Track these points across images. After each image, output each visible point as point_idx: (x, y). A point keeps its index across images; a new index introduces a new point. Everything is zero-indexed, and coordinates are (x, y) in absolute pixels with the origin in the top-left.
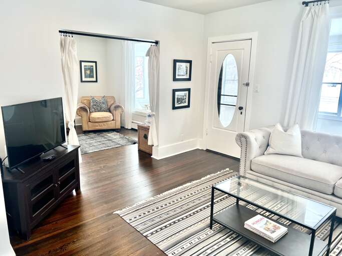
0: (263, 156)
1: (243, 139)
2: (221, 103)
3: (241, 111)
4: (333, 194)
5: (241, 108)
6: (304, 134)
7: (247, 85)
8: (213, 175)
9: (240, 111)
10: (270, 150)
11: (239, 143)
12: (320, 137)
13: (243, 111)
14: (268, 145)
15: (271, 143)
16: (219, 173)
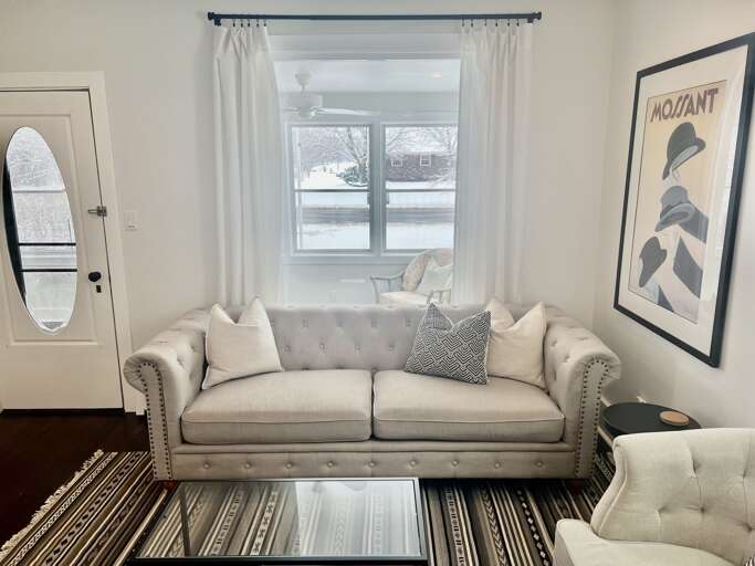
0: (201, 395)
1: (148, 370)
2: (24, 268)
3: (97, 283)
4: (373, 437)
5: (95, 277)
6: (274, 317)
7: (102, 212)
8: (63, 490)
9: (94, 284)
10: (214, 375)
11: (139, 382)
12: (307, 317)
13: (103, 282)
14: (206, 364)
15: (213, 358)
16: (78, 475)
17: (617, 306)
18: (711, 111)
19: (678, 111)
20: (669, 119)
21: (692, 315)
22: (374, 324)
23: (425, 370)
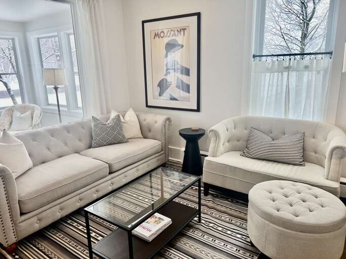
17: (147, 106)
18: (184, 35)
19: (168, 35)
20: (164, 38)
21: (188, 100)
22: (68, 132)
23: (105, 143)
